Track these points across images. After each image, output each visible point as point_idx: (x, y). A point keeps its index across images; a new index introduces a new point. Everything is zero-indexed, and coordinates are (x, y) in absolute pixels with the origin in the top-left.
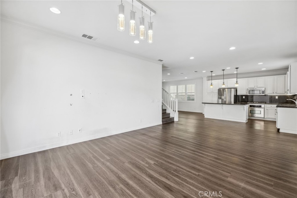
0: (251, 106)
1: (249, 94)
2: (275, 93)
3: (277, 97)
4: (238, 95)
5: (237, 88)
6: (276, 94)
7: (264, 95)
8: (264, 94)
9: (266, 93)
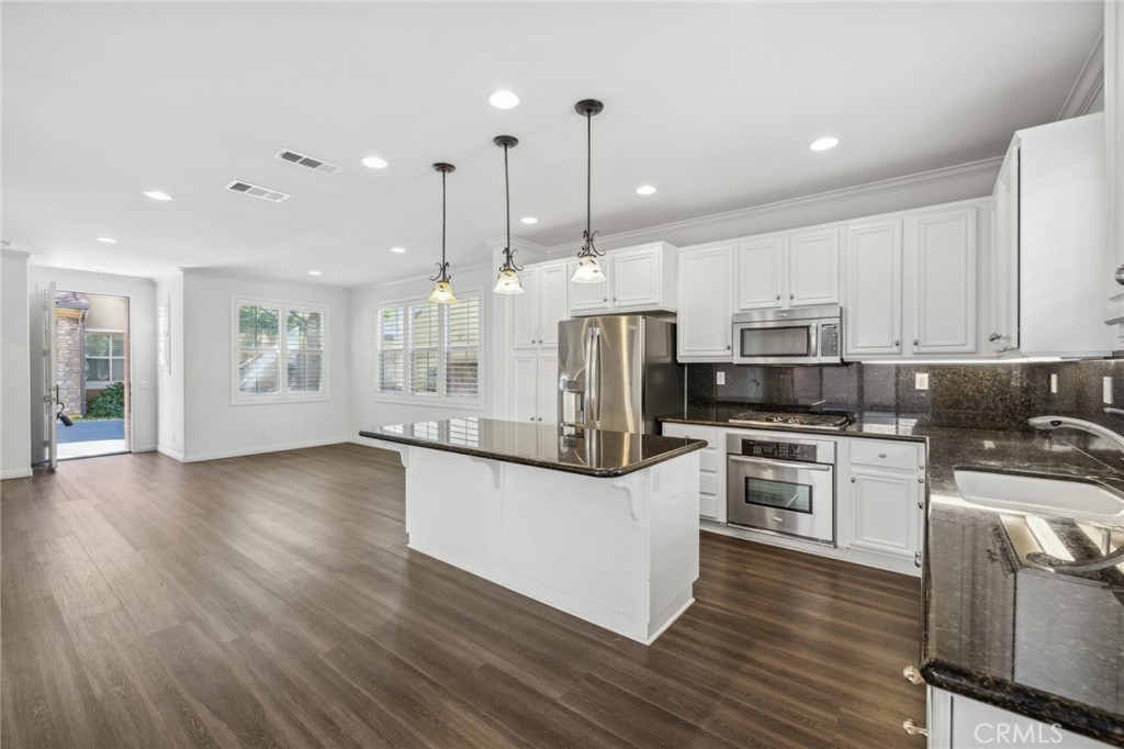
0: (749, 447)
1: (742, 355)
2: (908, 348)
3: (925, 376)
4: (680, 360)
5: (674, 315)
6: (918, 354)
7: (836, 360)
8: (834, 353)
9: (853, 350)
